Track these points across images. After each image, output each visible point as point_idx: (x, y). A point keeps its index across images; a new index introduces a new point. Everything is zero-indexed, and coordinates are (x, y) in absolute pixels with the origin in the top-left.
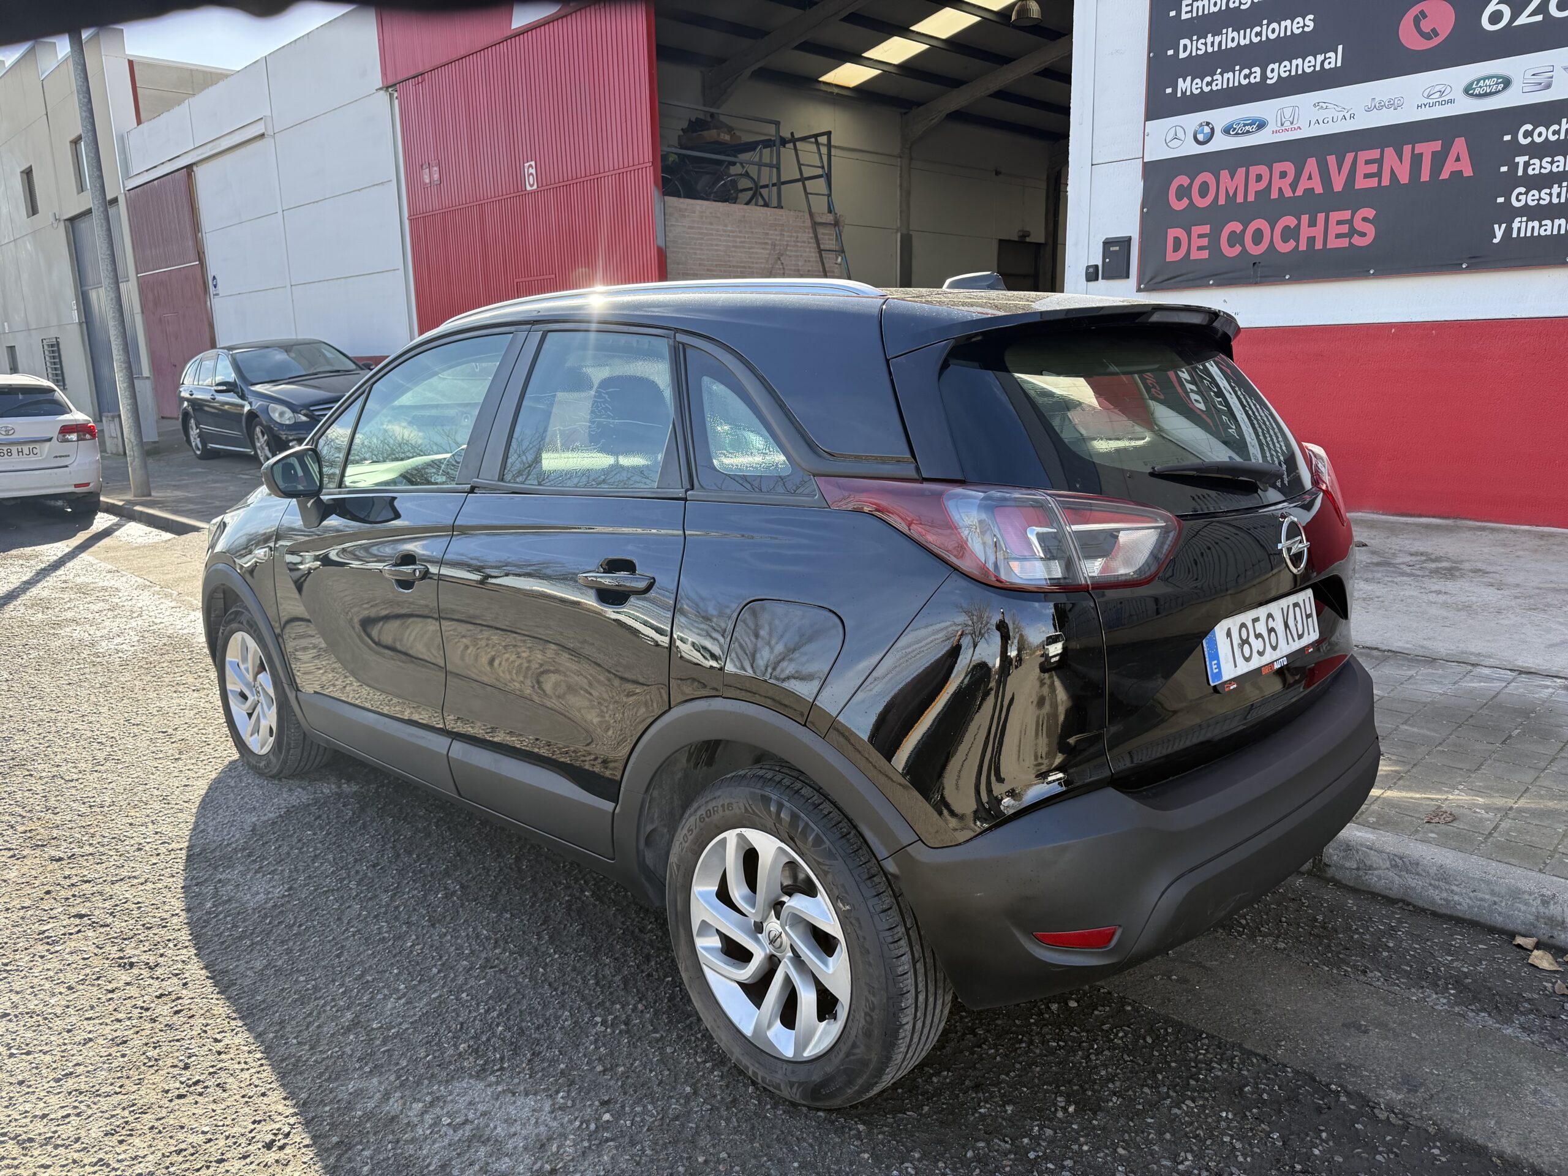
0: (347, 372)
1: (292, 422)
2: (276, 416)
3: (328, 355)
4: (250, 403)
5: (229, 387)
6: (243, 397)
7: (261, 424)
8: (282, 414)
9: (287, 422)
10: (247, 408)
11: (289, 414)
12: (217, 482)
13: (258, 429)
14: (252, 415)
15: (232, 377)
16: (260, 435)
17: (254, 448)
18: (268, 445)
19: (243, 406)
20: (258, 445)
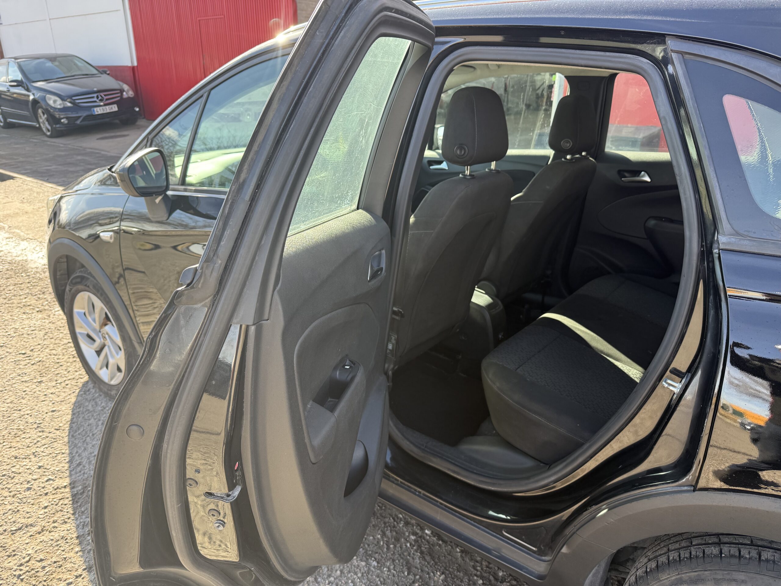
0: (93, 75)
1: (62, 107)
2: (51, 103)
3: (79, 64)
4: (33, 94)
5: (19, 84)
6: (28, 90)
7: (42, 107)
8: (55, 102)
9: (59, 107)
10: (31, 97)
11: (59, 101)
12: (17, 144)
13: (40, 111)
14: (35, 102)
15: (19, 77)
16: (42, 115)
17: (38, 122)
18: (47, 120)
19: (29, 96)
20: (41, 120)
